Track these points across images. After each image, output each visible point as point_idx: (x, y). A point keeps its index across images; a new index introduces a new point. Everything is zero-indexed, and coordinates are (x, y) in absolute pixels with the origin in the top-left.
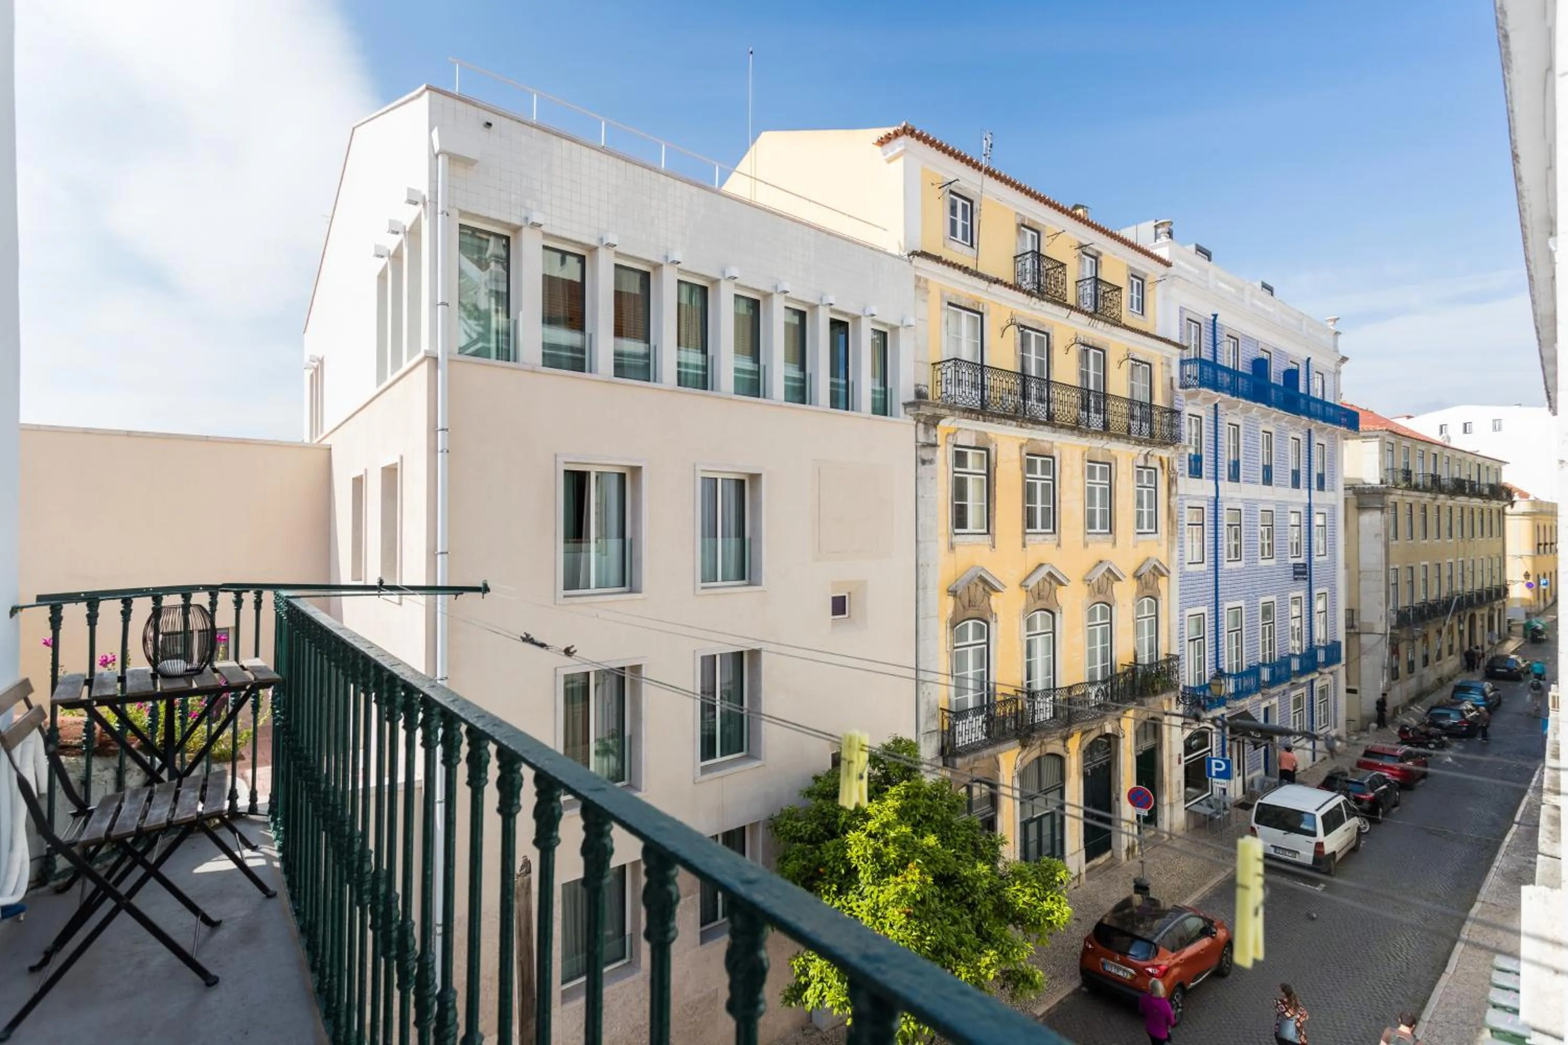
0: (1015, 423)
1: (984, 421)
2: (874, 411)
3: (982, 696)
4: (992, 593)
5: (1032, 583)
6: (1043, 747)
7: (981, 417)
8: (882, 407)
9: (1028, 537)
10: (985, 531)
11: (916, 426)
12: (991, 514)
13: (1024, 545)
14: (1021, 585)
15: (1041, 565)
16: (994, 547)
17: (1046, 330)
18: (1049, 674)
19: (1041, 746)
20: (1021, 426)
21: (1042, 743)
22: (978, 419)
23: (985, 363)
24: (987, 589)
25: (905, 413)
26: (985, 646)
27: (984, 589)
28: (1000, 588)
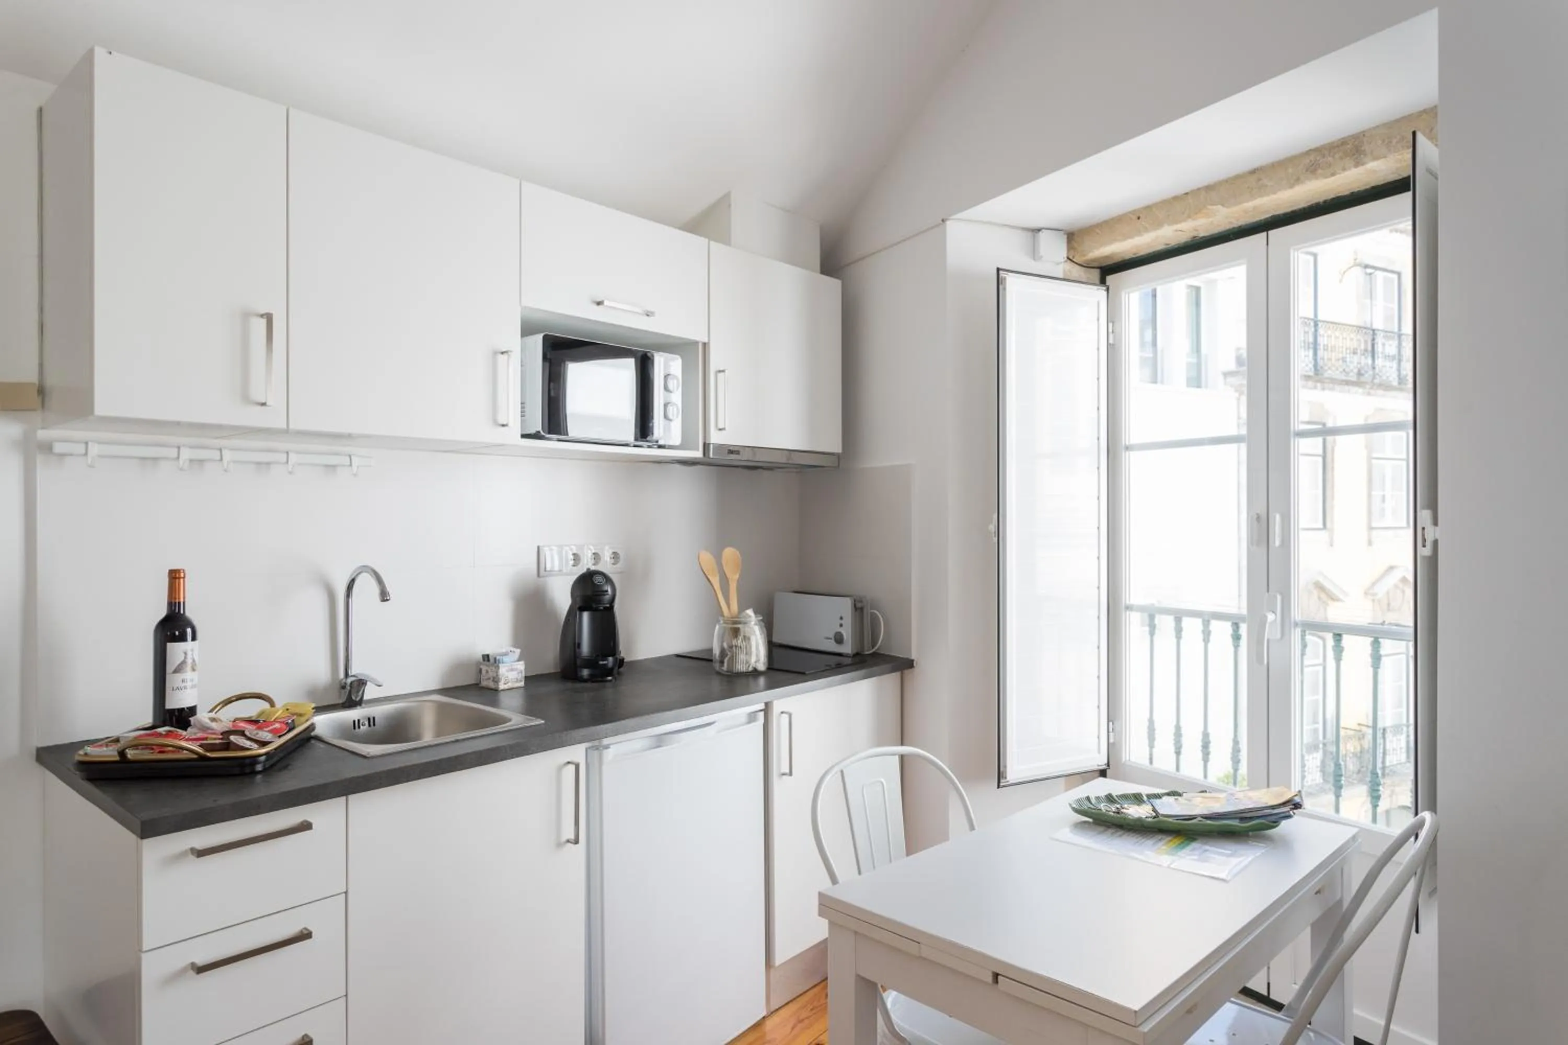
0: (1360, 390)
1: (1323, 389)
2: (1189, 384)
3: (1316, 730)
4: (1330, 602)
5: (1381, 590)
6: (1394, 797)
7: (1319, 385)
8: (1196, 380)
9: (1374, 533)
10: (1321, 526)
11: (1238, 399)
12: (1328, 505)
13: (1370, 543)
14: (1366, 593)
15: (1392, 568)
16: (1332, 545)
17: (1397, 269)
18: (1400, 706)
19: (1391, 796)
20: (1369, 394)
21: (1393, 792)
22: (1315, 388)
23: (1321, 317)
24: (1323, 596)
25: (1225, 384)
26: (1321, 668)
27: (1319, 598)
28: (1341, 597)
